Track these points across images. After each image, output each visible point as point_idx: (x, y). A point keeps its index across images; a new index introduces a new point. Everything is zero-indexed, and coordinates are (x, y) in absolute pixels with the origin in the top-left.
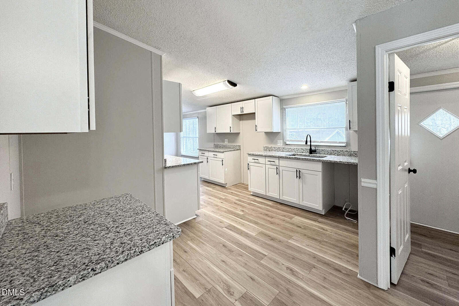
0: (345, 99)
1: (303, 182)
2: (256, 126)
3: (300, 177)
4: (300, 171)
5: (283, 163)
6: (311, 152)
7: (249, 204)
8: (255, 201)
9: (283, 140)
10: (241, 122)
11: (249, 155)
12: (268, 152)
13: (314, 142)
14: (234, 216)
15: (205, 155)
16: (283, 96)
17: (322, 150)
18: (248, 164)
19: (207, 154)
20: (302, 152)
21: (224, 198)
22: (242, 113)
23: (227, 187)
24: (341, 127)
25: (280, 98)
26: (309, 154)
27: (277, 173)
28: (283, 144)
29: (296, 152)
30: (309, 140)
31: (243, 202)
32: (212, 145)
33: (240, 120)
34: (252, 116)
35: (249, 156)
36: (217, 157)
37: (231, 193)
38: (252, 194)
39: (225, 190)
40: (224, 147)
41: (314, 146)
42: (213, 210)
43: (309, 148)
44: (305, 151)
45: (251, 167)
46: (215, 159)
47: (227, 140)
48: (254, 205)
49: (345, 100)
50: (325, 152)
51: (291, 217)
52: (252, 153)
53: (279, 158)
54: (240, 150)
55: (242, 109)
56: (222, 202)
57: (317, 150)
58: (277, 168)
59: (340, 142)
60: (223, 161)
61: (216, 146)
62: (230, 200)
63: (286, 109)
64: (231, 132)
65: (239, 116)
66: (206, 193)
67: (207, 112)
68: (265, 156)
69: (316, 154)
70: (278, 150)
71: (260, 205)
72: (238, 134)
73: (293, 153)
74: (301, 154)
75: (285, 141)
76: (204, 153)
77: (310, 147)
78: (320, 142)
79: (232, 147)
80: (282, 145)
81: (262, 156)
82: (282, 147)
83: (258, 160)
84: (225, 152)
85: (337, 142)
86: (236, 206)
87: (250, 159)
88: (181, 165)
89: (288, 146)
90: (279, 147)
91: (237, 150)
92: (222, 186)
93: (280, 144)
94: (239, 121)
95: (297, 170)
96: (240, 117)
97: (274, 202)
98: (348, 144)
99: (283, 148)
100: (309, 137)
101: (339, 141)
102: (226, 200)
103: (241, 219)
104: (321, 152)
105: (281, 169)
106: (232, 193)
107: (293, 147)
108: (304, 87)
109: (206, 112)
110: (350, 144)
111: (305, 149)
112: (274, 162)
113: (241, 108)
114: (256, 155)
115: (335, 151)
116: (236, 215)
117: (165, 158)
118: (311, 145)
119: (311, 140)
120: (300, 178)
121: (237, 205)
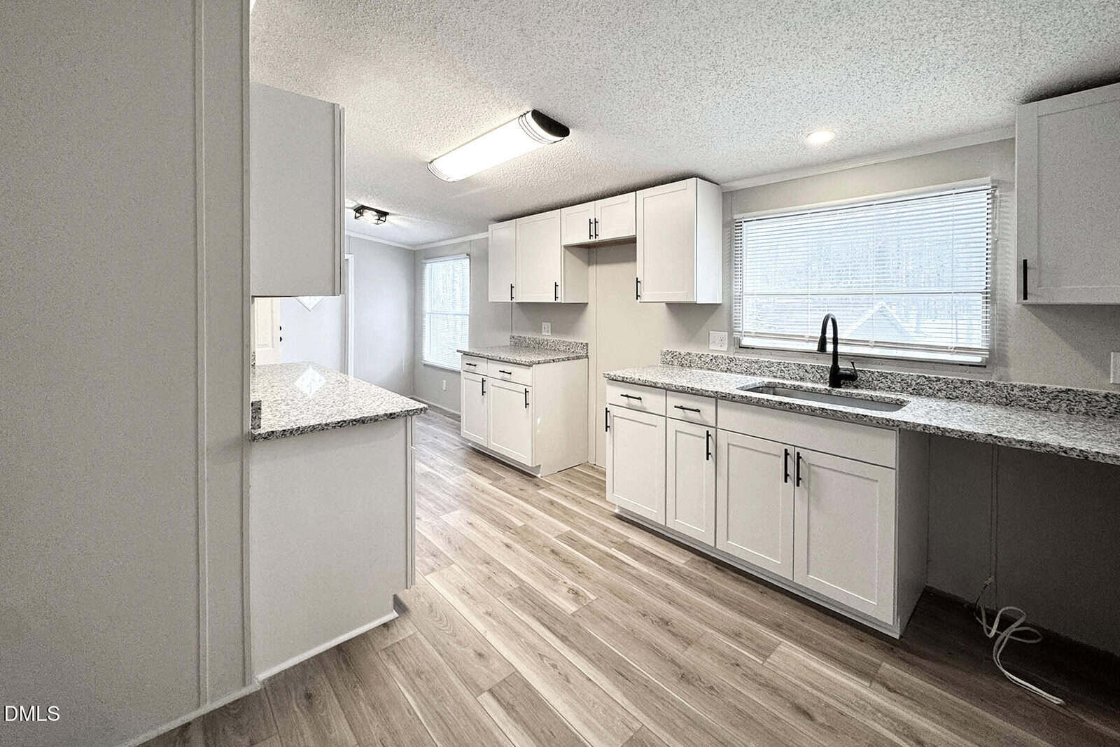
0: (988, 179)
1: (811, 498)
2: (637, 282)
3: (799, 479)
4: (799, 457)
5: (730, 417)
6: (837, 378)
7: (604, 559)
8: (627, 547)
9: (731, 332)
10: (592, 269)
11: (613, 379)
12: (676, 371)
13: (850, 342)
14: (539, 620)
15: (477, 370)
16: (735, 179)
17: (881, 374)
18: (607, 412)
19: (483, 367)
20: (801, 379)
21: (520, 524)
22: (593, 239)
23: (539, 476)
24: (964, 289)
25: (722, 188)
26: (829, 388)
27: (708, 454)
28: (729, 345)
29: (775, 377)
30: (829, 334)
31: (584, 548)
32: (505, 339)
33: (589, 263)
34: (624, 248)
35: (612, 385)
36: (513, 378)
37: (547, 505)
38: (617, 511)
39: (530, 489)
40: (539, 346)
41: (848, 357)
42: (468, 581)
43: (830, 366)
44: (811, 376)
45: (617, 424)
46: (507, 385)
47: (549, 324)
48: (619, 566)
49: (988, 185)
50: (892, 382)
51: (762, 644)
52: (619, 373)
53: (719, 398)
54: (587, 357)
55: (593, 226)
56: (507, 546)
57: (858, 373)
58: (708, 435)
59: (958, 350)
60: (530, 396)
61: (519, 344)
62: (538, 536)
63: (744, 224)
64: (559, 301)
65: (586, 250)
66: (468, 502)
67: (490, 239)
68: (664, 388)
69: (856, 387)
70: (712, 364)
71: (644, 569)
72: (581, 307)
73: (767, 380)
74: (797, 383)
75: (736, 335)
76: (475, 365)
77: (831, 363)
78: (873, 344)
79: (562, 348)
80: (725, 348)
81: (654, 386)
82: (725, 356)
83: (640, 399)
84: (535, 363)
85: (947, 347)
86: (556, 568)
87: (614, 393)
88: (326, 425)
89: (747, 353)
90: (715, 355)
91: (578, 358)
92: (526, 474)
93: (718, 345)
94: (586, 267)
95: (786, 450)
96: (589, 254)
97: (693, 555)
98: (995, 358)
99: (731, 360)
100: (830, 323)
101: (954, 346)
102: (524, 535)
103: (563, 639)
104: (876, 382)
105: (723, 438)
106: (552, 503)
107: (764, 358)
108: (820, 138)
109: (487, 238)
110: (1006, 356)
111: (813, 367)
112: (699, 411)
113: (590, 223)
114: (635, 383)
115: (939, 380)
116: (545, 617)
117: (252, 400)
118: (835, 354)
119: (839, 337)
120: (798, 485)
121: (557, 564)
